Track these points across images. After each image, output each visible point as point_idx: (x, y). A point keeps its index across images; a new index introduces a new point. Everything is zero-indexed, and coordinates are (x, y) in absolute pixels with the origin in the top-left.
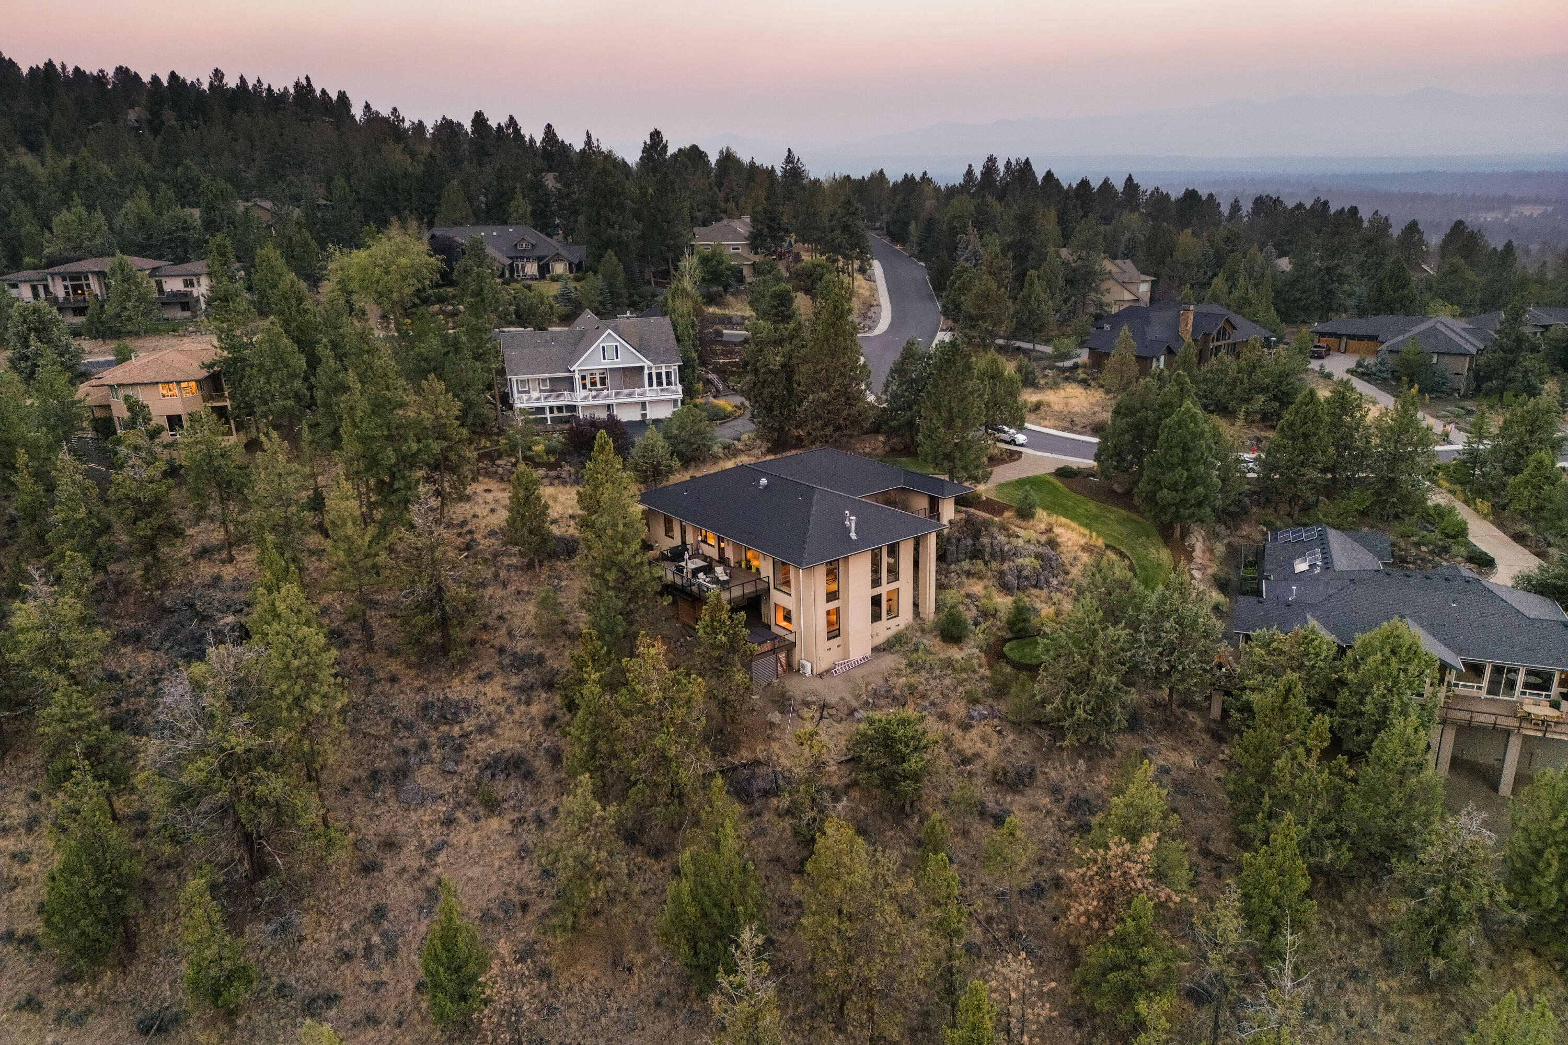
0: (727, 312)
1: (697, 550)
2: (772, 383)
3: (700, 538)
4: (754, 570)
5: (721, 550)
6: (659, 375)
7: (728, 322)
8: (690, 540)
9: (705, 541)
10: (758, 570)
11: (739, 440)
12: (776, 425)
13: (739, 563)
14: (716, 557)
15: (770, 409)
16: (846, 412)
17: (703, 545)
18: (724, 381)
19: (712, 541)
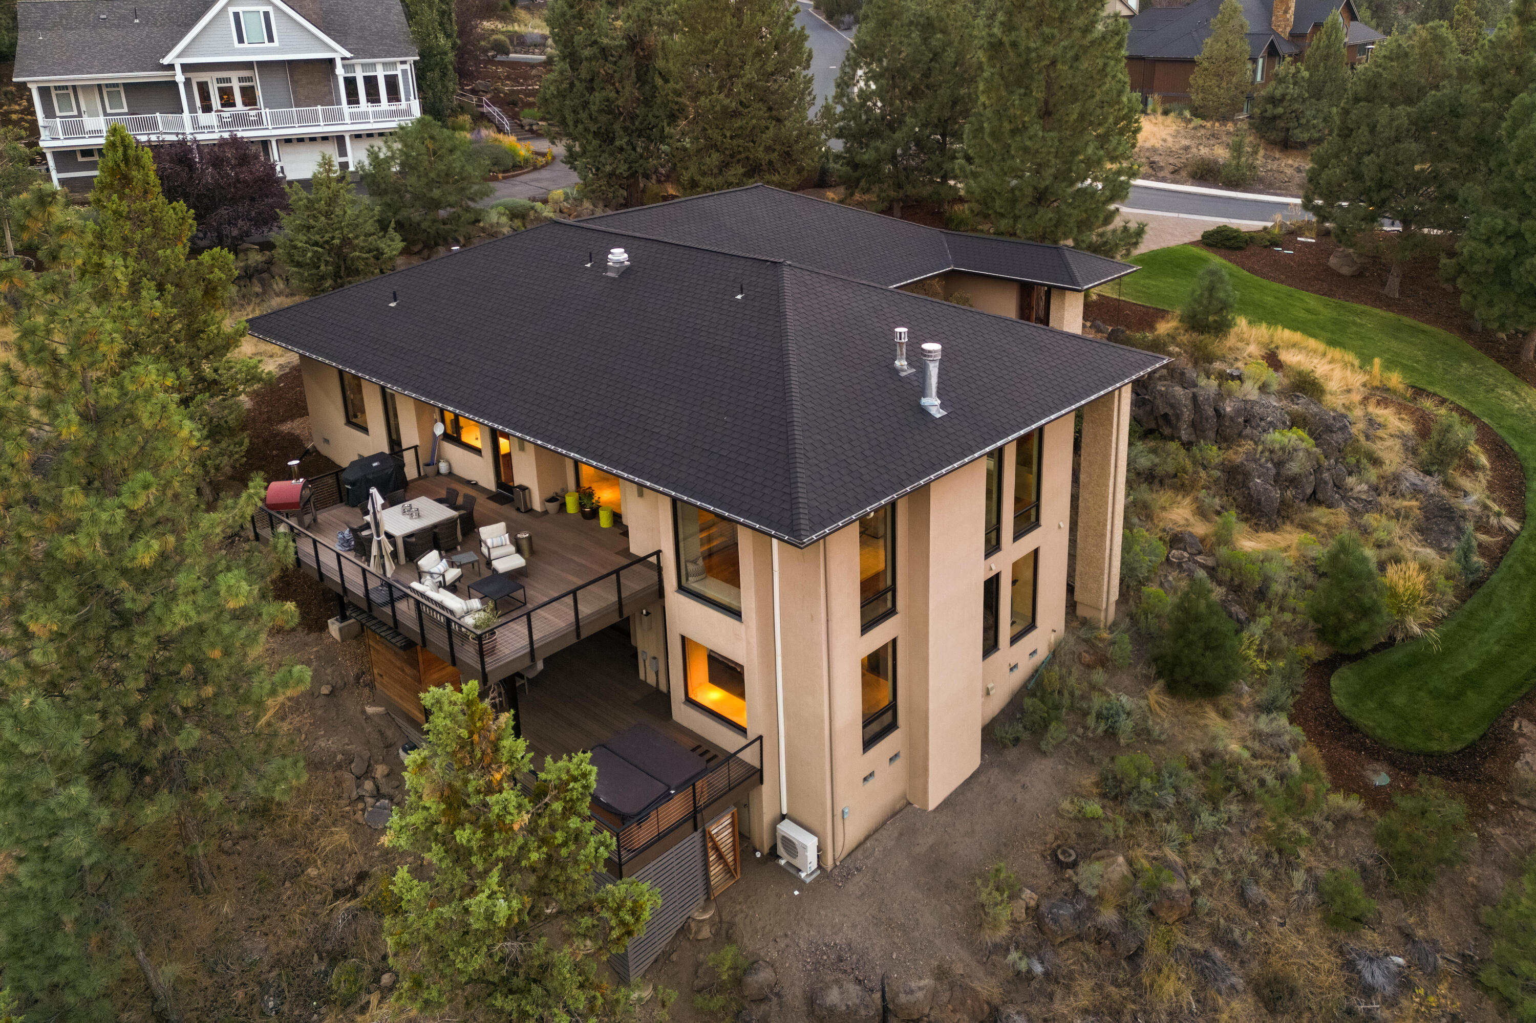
0: (516, 28)
1: (433, 463)
2: (609, 79)
3: (439, 429)
4: (605, 520)
5: (502, 463)
6: (371, 82)
7: (521, 42)
8: (410, 436)
9: (454, 437)
10: (617, 518)
11: (545, 201)
12: (622, 168)
13: (557, 499)
14: (488, 481)
15: (607, 138)
16: (770, 133)
17: (451, 451)
18: (513, 117)
19: (473, 435)
